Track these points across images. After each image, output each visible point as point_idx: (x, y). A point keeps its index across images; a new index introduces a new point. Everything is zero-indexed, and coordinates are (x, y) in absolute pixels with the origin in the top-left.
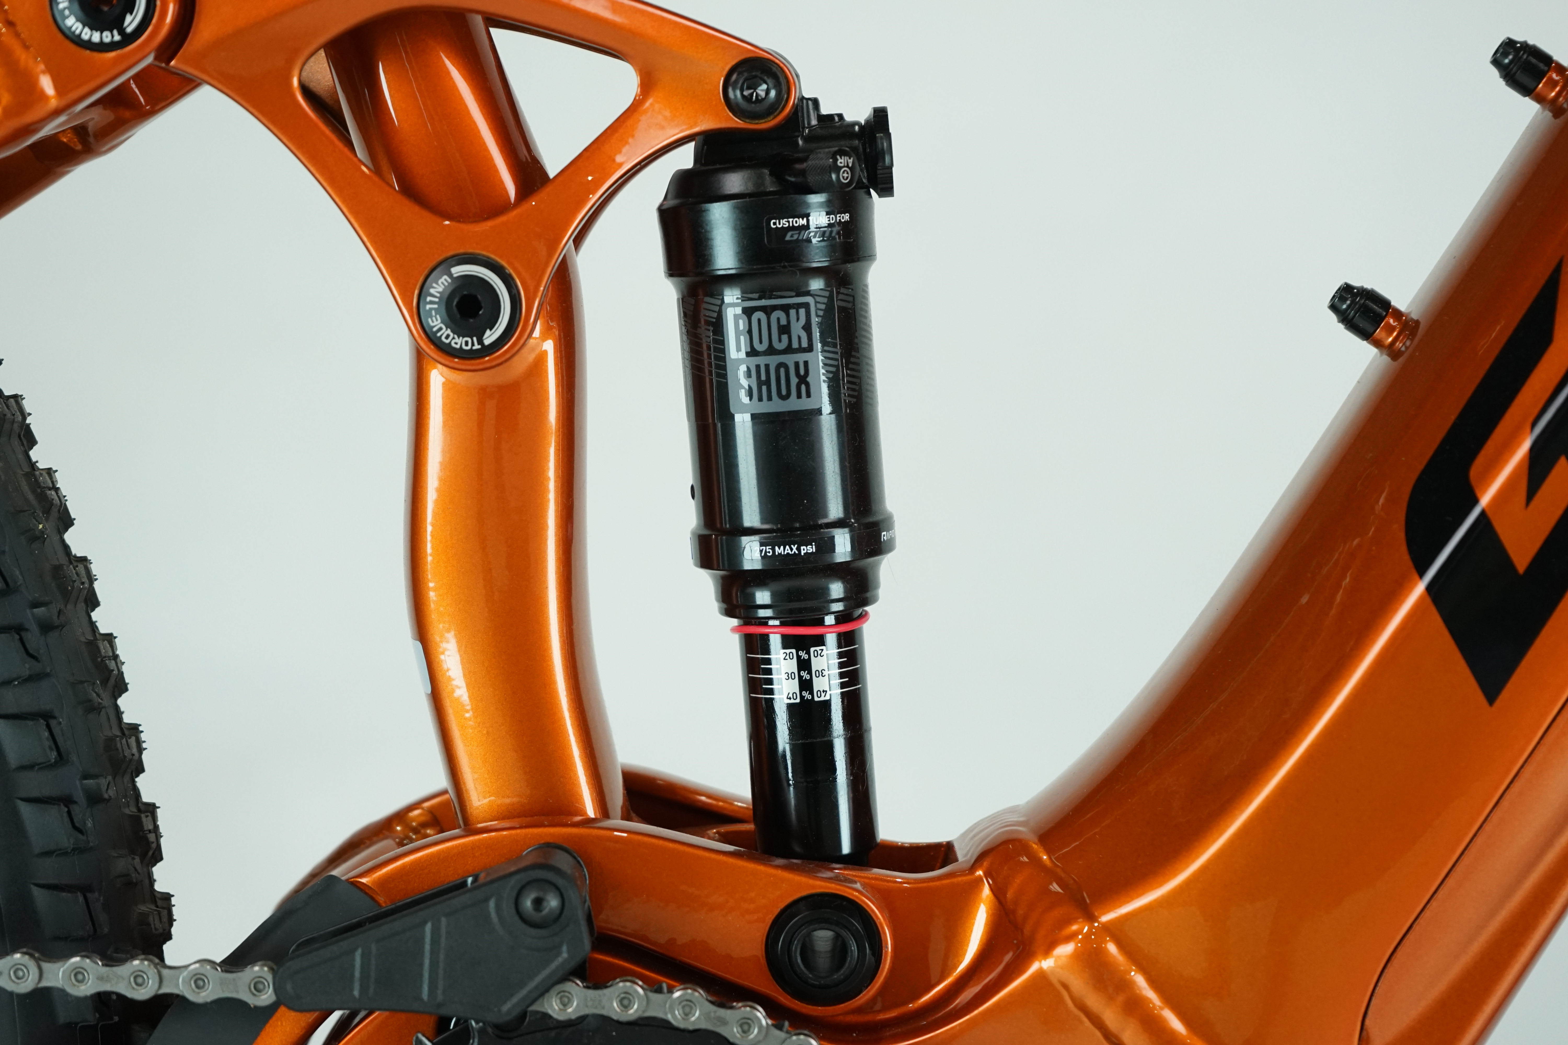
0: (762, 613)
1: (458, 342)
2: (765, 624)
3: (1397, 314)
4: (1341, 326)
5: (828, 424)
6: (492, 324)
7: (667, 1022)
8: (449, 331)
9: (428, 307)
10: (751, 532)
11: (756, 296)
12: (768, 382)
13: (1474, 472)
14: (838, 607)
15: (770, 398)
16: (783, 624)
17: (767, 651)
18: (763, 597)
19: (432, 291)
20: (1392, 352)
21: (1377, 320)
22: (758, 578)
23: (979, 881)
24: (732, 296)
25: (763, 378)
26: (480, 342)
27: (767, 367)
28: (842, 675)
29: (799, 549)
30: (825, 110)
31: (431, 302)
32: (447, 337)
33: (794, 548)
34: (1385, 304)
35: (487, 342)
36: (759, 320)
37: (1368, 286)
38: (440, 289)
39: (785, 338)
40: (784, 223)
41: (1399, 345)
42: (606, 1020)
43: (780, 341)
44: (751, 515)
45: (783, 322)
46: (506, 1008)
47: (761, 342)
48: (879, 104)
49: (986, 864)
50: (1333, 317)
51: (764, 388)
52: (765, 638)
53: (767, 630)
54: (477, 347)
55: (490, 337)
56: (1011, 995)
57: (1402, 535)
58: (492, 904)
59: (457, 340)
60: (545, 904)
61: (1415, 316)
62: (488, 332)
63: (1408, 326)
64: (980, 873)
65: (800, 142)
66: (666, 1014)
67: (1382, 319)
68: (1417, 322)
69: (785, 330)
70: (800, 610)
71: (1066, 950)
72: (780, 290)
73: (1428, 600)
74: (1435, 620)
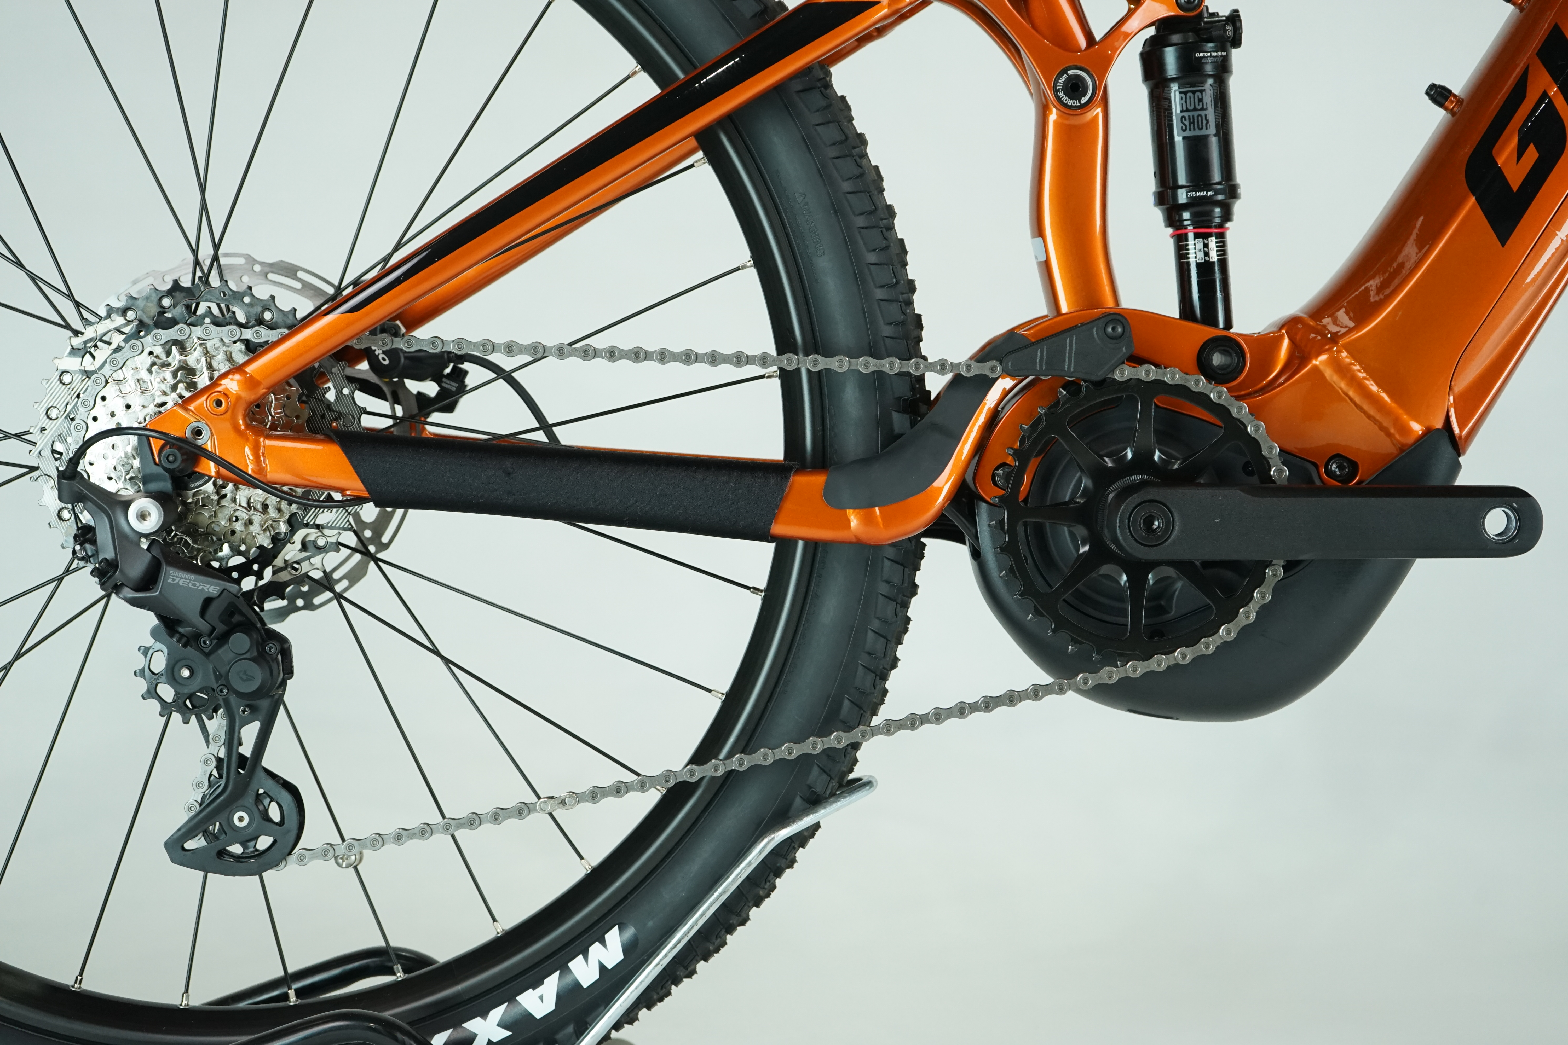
0: (1186, 223)
1: (1070, 102)
2: (1186, 229)
3: (1455, 96)
4: (1430, 102)
5: (1214, 142)
6: (1085, 95)
7: (1164, 382)
8: (1067, 98)
9: (1058, 88)
10: (1182, 187)
11: (1189, 86)
12: (1193, 123)
13: (1494, 152)
14: (1217, 220)
15: (1194, 129)
16: (1194, 228)
17: (1187, 240)
18: (1186, 215)
19: (1060, 81)
20: (1452, 113)
21: (1446, 98)
22: (1185, 207)
23: (1282, 336)
24: (1174, 87)
25: (1192, 121)
26: (1080, 102)
27: (1193, 116)
28: (1217, 251)
29: (1207, 193)
30: (1211, 11)
31: (1059, 86)
32: (1066, 100)
33: (1205, 192)
34: (1450, 92)
35: (1083, 102)
36: (1190, 97)
37: (1442, 84)
38: (1063, 80)
39: (1201, 104)
40: (1201, 55)
41: (1455, 109)
42: (1139, 380)
43: (1199, 105)
44: (1182, 179)
45: (1200, 97)
46: (1099, 374)
47: (1191, 106)
48: (1235, 8)
49: (1286, 328)
50: (1427, 98)
51: (1192, 125)
52: (1186, 235)
53: (1186, 231)
54: (1078, 104)
55: (1084, 100)
56: (1302, 375)
57: (1464, 179)
58: (1095, 330)
59: (1070, 101)
60: (1116, 330)
61: (1462, 97)
62: (1083, 98)
63: (1459, 101)
64: (1284, 331)
65: (1202, 24)
66: (1164, 378)
67: (1448, 98)
68: (1463, 100)
69: (1201, 100)
70: (1203, 221)
71: (1323, 357)
72: (1199, 83)
73: (1476, 203)
74: (1479, 211)
